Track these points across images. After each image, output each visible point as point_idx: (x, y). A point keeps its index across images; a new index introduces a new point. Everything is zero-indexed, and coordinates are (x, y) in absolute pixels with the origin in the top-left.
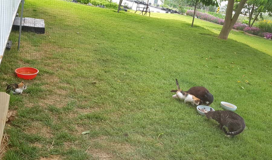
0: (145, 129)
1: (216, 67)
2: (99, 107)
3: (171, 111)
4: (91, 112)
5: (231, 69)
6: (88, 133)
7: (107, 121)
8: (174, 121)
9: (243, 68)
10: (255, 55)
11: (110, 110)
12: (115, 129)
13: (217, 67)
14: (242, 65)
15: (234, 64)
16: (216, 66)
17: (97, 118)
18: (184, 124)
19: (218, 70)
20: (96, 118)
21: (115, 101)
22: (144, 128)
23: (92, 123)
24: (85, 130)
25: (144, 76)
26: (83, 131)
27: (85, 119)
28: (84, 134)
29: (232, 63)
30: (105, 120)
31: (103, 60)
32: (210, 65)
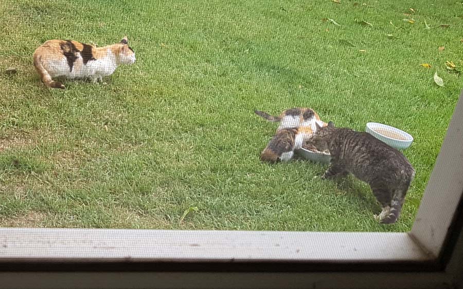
1: (359, 23)
2: (24, 135)
5: (406, 29)
7: (46, 174)
9: (442, 26)
11: (54, 145)
12: (65, 195)
13: (364, 24)
14: (439, 17)
15: (416, 13)
19: (367, 32)
20: (17, 166)
21: (68, 121)
22: (143, 194)
29: (410, 12)
30: (39, 172)
31: (36, 8)
32: (344, 17)
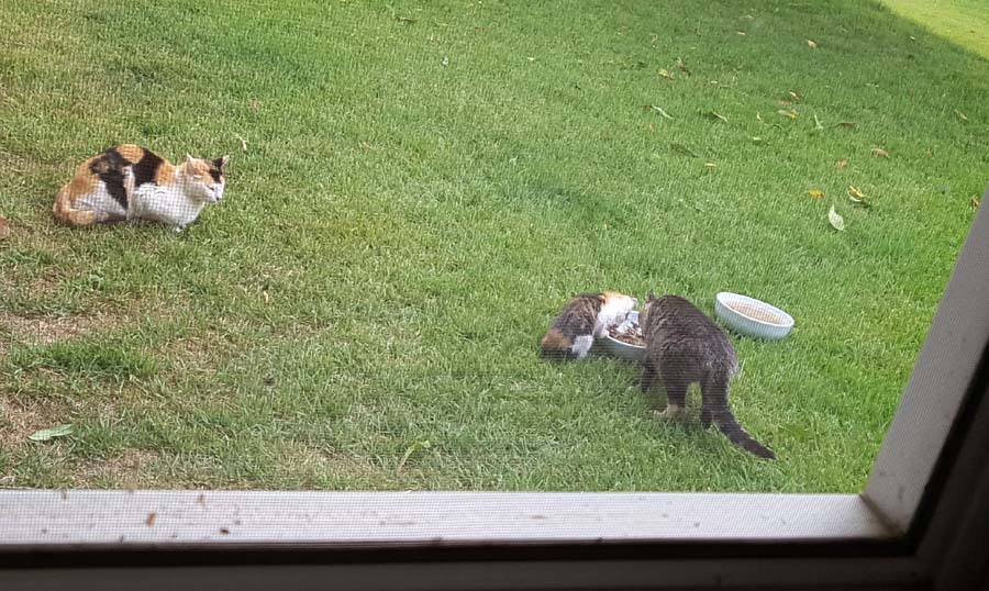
0: (338, 422)
1: (706, 116)
2: (116, 309)
3: (470, 336)
4: (75, 332)
5: (784, 126)
6: (64, 439)
7: (157, 381)
8: (483, 387)
9: (843, 124)
10: (910, 56)
11: (172, 327)
12: (192, 419)
13: (713, 118)
14: (838, 109)
15: (800, 100)
16: (710, 110)
17: (108, 365)
18: (534, 401)
19: (718, 131)
20: (102, 364)
21: (195, 282)
22: (333, 418)
23: (81, 386)
24: (48, 422)
25: (345, 158)
26: (38, 428)
27: (47, 367)
28: (44, 442)
29: (789, 99)
30: (144, 377)
31: (134, 69)
32: (678, 102)
